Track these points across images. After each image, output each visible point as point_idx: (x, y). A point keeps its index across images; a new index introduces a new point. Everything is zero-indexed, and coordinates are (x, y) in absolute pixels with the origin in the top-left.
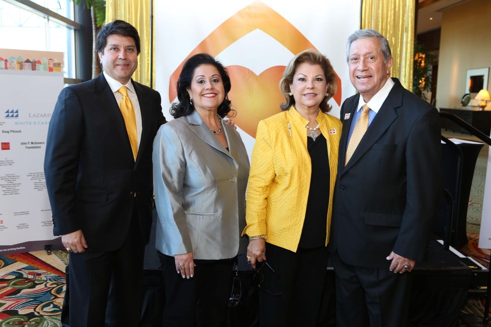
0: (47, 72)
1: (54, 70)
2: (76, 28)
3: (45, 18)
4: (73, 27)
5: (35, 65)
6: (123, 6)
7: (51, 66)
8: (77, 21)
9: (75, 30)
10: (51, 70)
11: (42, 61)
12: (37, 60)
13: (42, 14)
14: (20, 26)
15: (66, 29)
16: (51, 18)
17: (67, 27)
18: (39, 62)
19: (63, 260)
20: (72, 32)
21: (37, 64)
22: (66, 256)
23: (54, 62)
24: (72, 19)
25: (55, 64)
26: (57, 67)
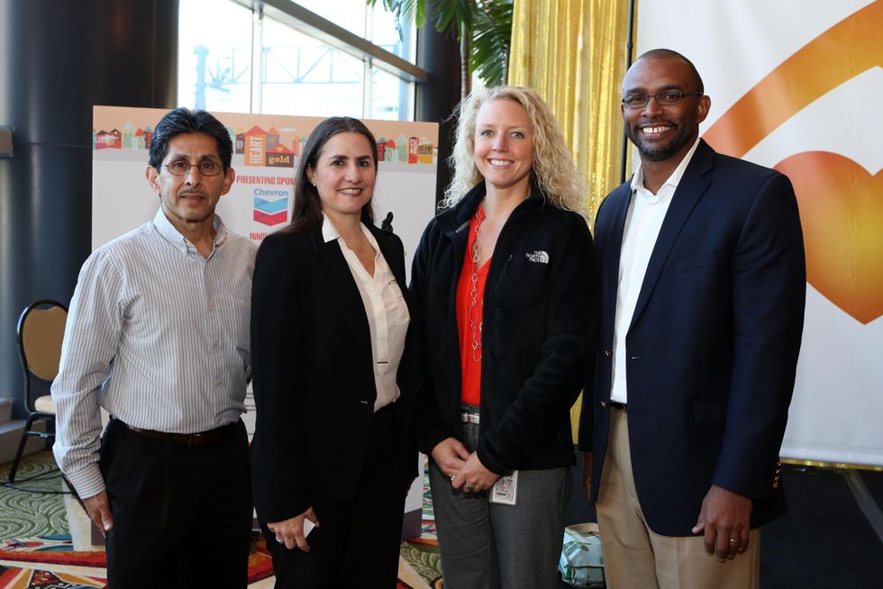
0: (406, 164)
1: (419, 161)
2: (419, 80)
3: (364, 61)
4: (412, 78)
5: (384, 151)
6: (546, 28)
7: (414, 151)
8: (422, 66)
9: (416, 84)
10: (413, 159)
11: (396, 142)
12: (387, 140)
13: (360, 54)
14: (298, 81)
15: (397, 81)
16: (375, 61)
17: (401, 78)
18: (391, 144)
19: (413, 565)
20: (412, 87)
21: (387, 149)
22: (420, 555)
23: (420, 144)
24: (413, 61)
25: (421, 148)
26: (426, 153)
